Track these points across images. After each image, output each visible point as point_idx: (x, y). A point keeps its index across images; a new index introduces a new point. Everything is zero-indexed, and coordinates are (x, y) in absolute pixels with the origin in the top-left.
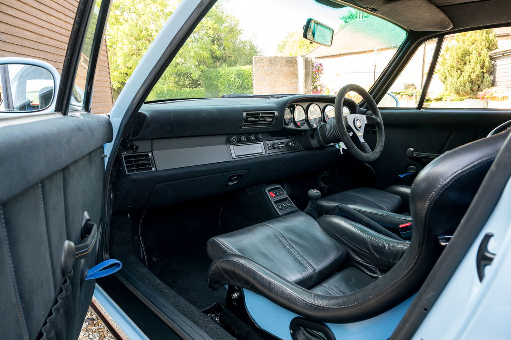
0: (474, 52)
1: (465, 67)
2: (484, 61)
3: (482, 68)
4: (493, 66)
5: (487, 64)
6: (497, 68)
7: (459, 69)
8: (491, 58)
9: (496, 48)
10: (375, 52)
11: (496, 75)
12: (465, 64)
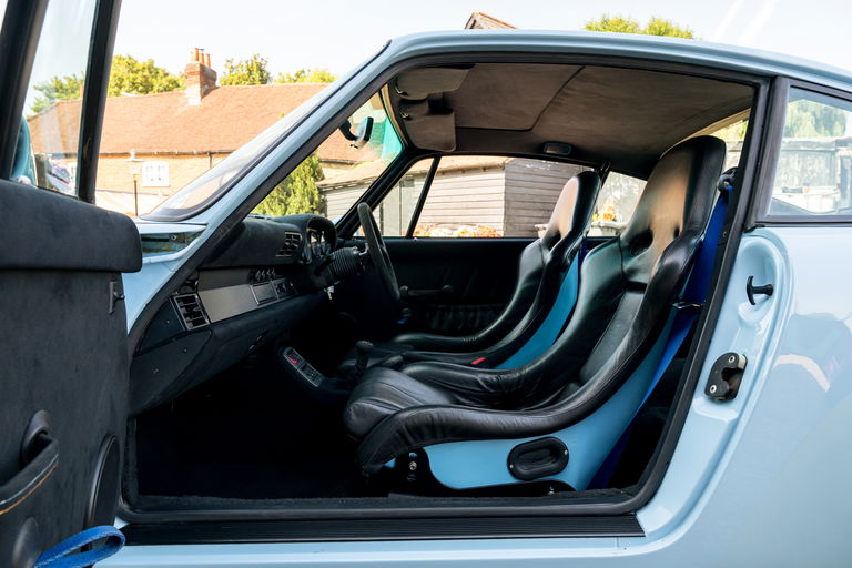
0: (298, 179)
1: (289, 200)
2: (312, 194)
3: (311, 204)
4: (324, 201)
5: (316, 198)
6: (328, 204)
7: (281, 201)
8: (321, 192)
9: (323, 178)
10: (132, 157)
11: (328, 213)
12: (289, 195)
